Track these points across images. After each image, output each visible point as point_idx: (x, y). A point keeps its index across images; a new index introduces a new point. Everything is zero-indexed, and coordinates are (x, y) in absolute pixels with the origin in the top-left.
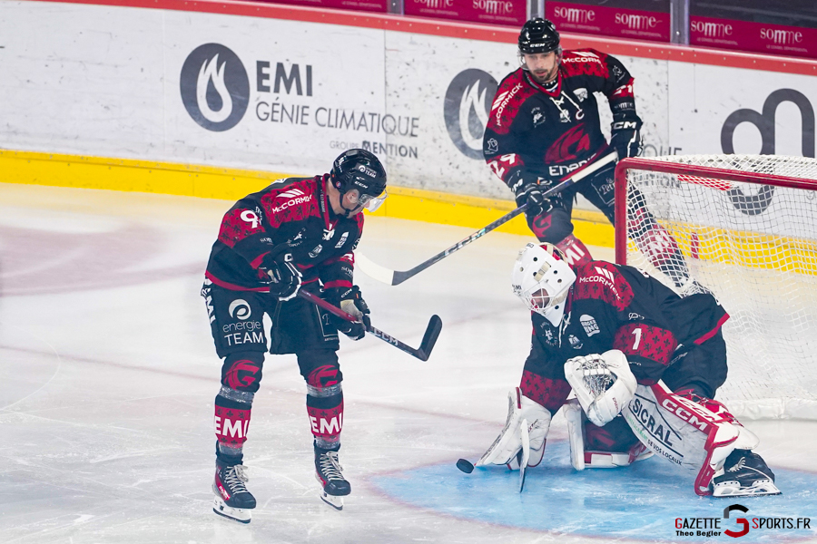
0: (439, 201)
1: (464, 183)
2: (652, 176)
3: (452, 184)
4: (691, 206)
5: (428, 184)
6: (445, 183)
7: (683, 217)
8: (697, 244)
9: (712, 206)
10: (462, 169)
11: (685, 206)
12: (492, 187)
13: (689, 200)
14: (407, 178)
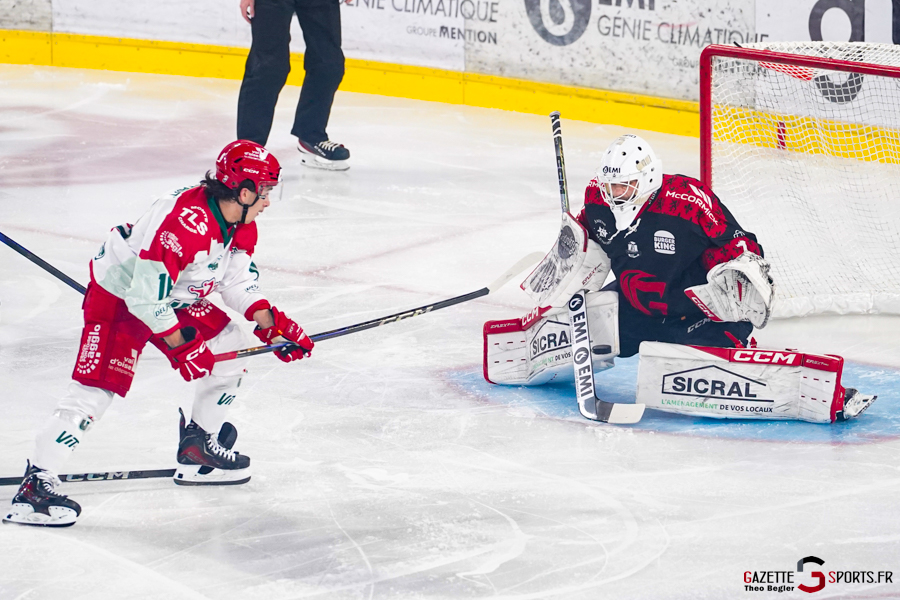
0: (518, 88)
1: (544, 70)
2: (738, 63)
3: (532, 71)
4: (778, 93)
5: (508, 71)
6: (525, 70)
7: (769, 104)
8: (784, 131)
9: (801, 92)
10: (542, 55)
11: (771, 92)
12: (573, 74)
13: (776, 86)
14: (486, 64)
